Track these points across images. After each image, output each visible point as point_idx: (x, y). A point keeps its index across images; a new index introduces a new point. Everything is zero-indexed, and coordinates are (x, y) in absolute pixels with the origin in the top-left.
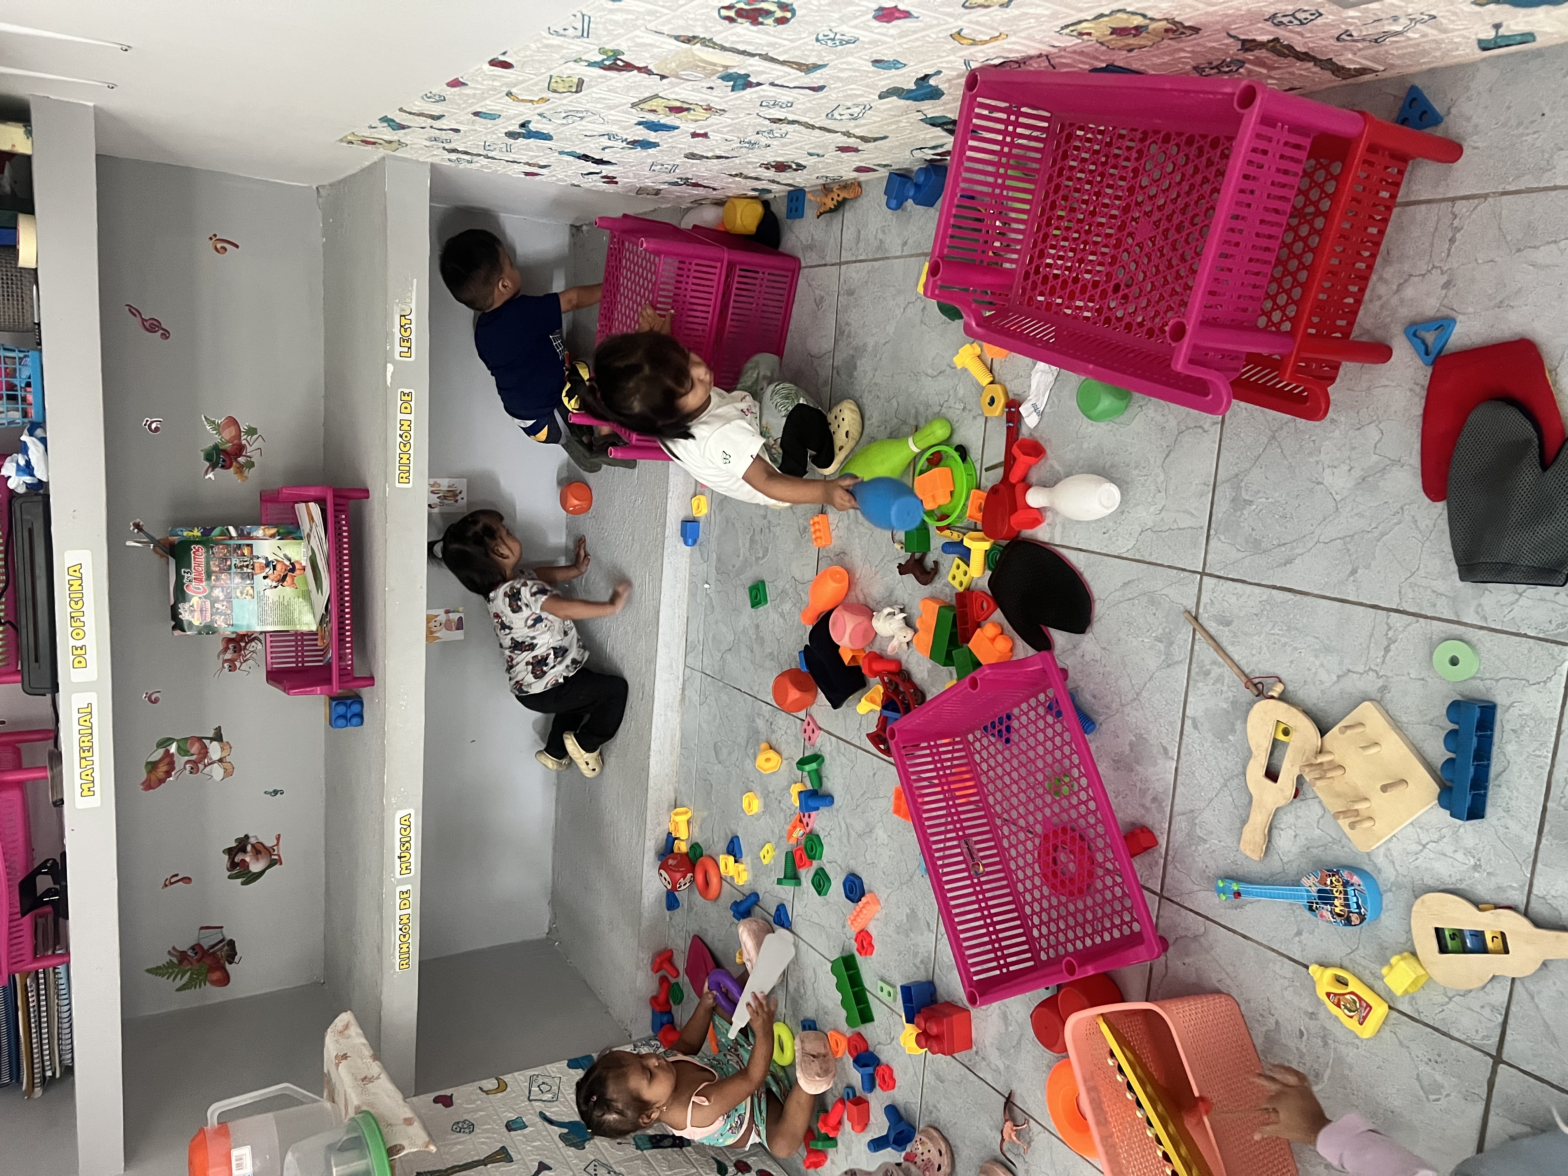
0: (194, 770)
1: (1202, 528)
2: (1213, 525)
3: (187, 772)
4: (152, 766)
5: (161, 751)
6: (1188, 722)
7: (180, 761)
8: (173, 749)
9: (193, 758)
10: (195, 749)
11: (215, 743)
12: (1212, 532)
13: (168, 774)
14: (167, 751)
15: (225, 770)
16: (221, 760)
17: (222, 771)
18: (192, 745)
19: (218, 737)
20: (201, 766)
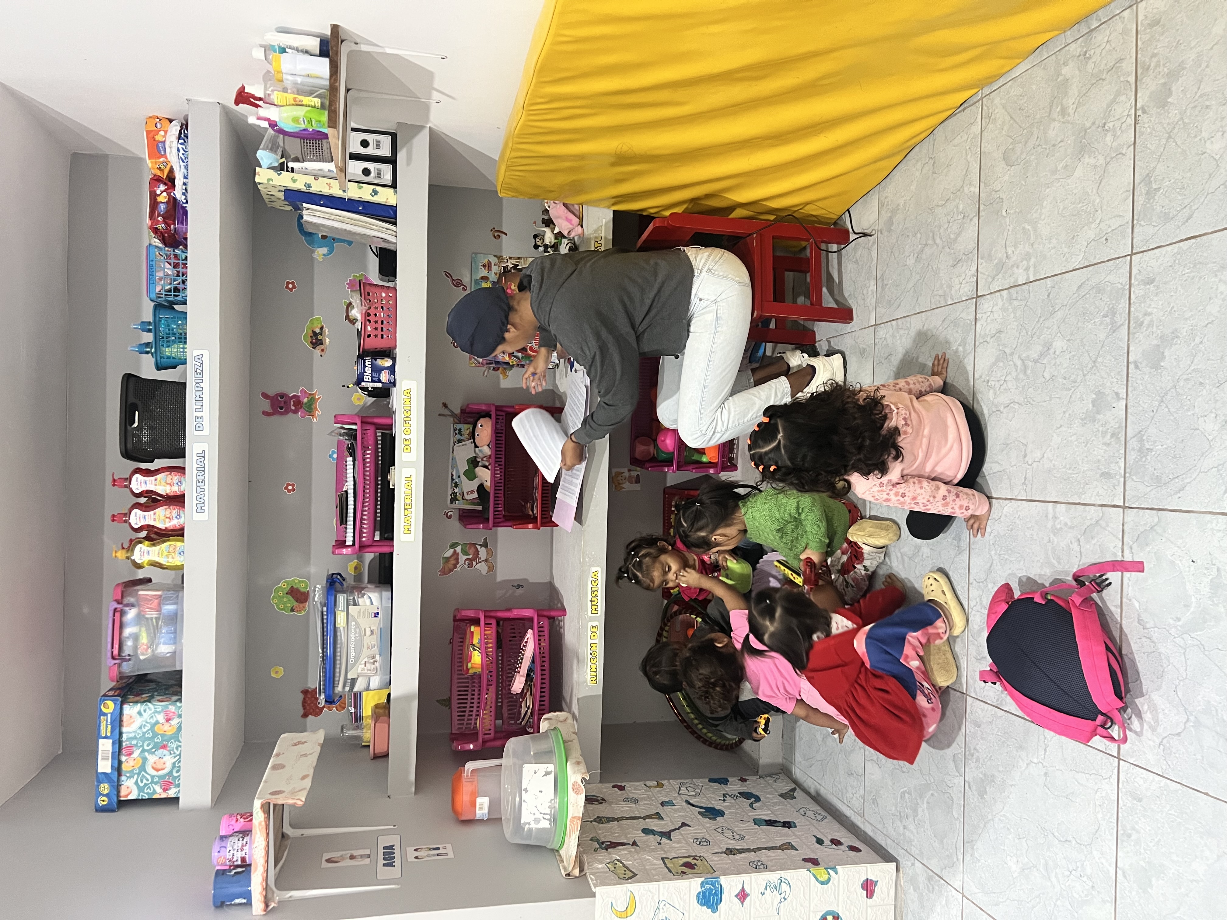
0: (470, 566)
1: (1128, 223)
2: (1135, 217)
3: (466, 566)
4: (447, 560)
5: (452, 550)
6: (1131, 366)
7: (462, 558)
8: (459, 549)
9: (470, 557)
10: (472, 551)
11: (483, 548)
12: (1135, 222)
13: (455, 566)
14: (455, 551)
15: (489, 567)
16: (486, 560)
17: (486, 568)
18: (470, 548)
19: (485, 545)
20: (474, 563)
